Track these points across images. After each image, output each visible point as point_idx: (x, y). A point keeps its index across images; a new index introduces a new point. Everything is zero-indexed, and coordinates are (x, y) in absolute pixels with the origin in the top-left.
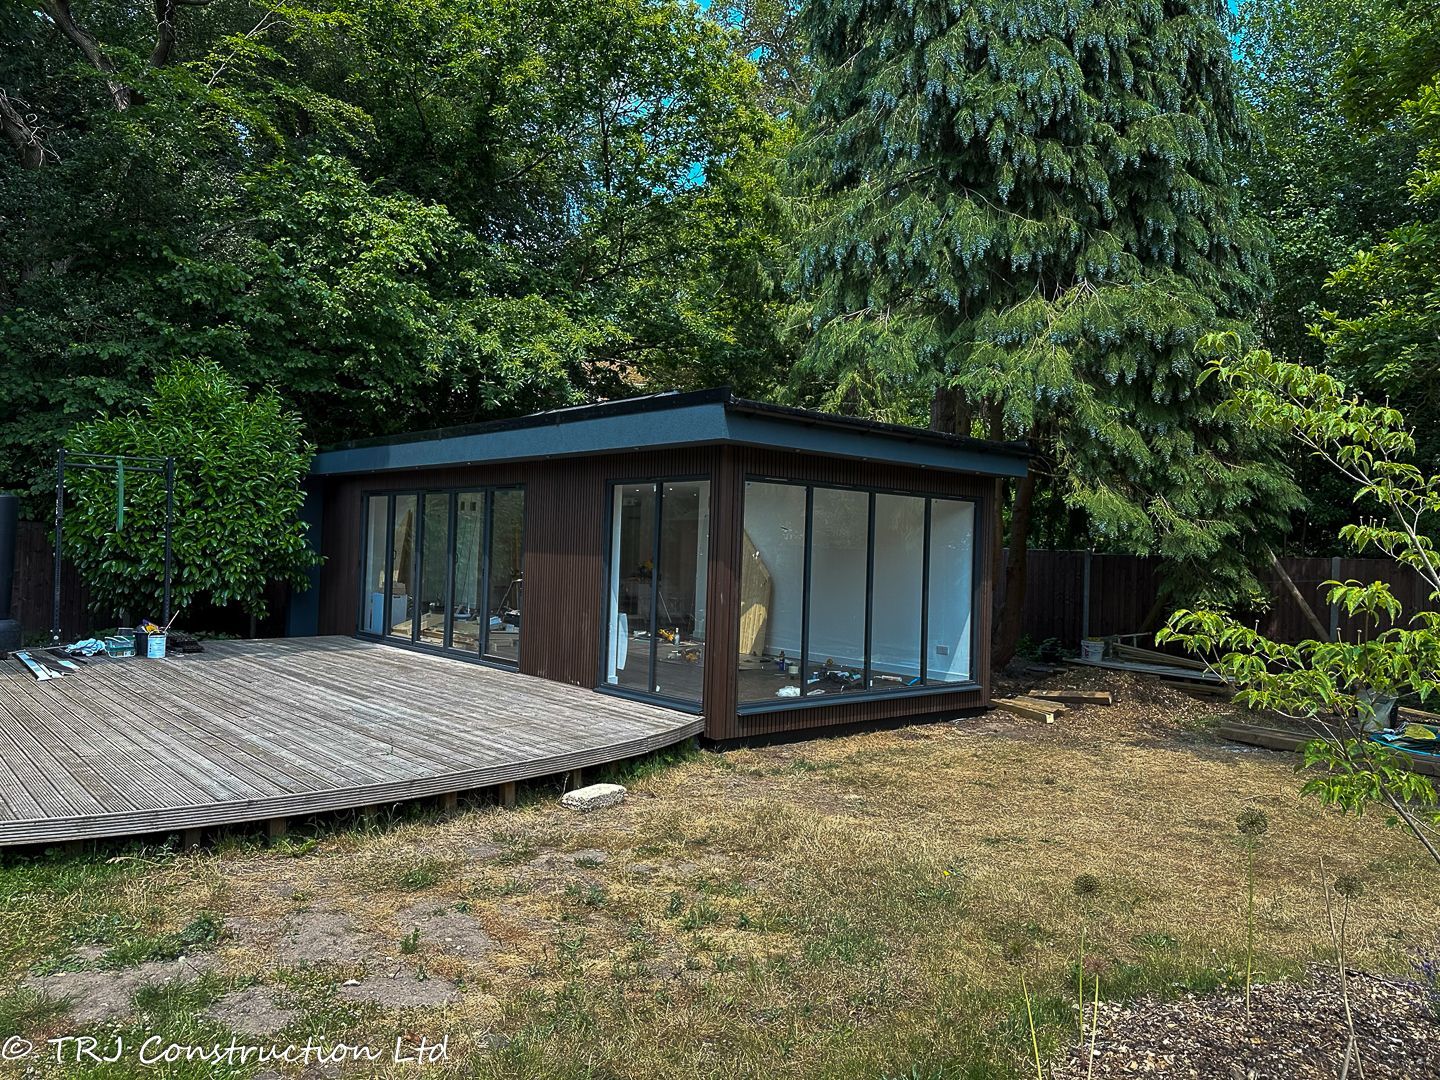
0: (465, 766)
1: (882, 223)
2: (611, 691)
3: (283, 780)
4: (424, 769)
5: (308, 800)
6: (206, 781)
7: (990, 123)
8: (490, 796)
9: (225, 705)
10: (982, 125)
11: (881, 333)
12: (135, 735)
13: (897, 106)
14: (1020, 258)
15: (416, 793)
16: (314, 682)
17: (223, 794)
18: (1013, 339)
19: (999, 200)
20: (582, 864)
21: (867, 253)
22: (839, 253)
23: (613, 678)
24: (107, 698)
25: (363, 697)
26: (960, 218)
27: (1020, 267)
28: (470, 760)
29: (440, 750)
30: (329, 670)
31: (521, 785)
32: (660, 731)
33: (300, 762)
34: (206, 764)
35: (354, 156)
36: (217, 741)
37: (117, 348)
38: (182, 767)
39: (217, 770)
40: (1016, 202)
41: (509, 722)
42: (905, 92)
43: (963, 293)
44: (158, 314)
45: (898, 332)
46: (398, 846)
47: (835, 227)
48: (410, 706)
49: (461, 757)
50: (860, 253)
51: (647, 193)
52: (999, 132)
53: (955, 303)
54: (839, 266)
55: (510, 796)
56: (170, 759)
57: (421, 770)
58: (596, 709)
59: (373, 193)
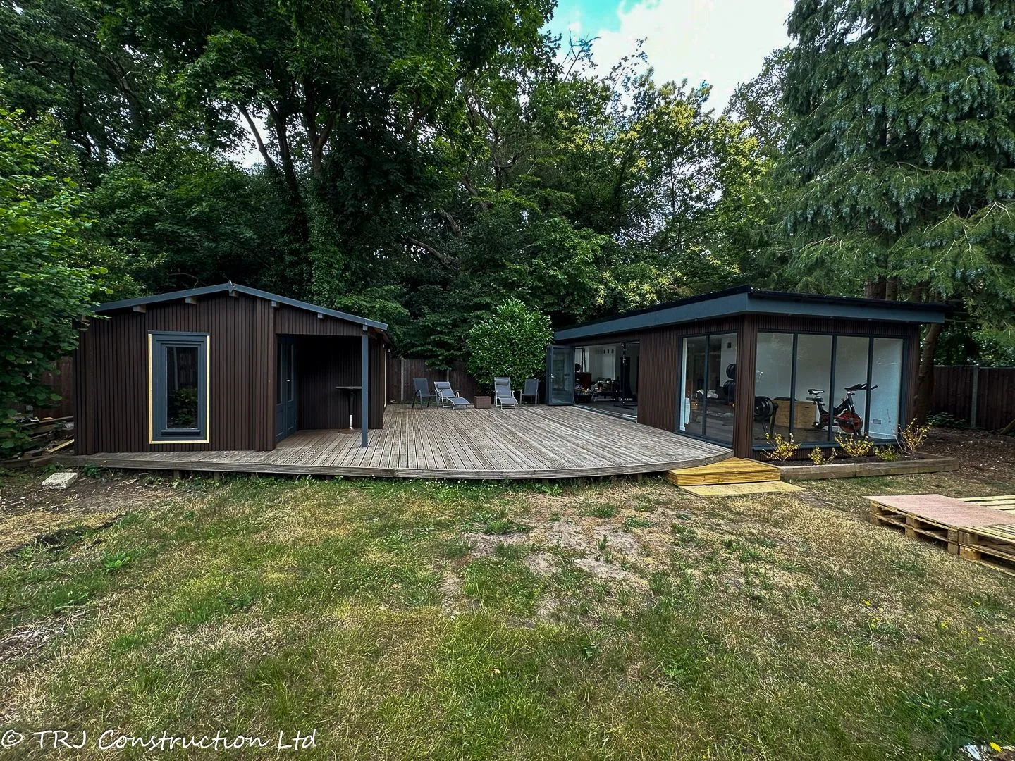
0: (620, 464)
1: (838, 192)
2: (681, 433)
3: (548, 463)
4: (602, 464)
5: (557, 472)
6: (519, 460)
7: (920, 120)
8: (632, 478)
9: (525, 430)
10: (913, 123)
11: (836, 249)
12: (494, 439)
13: (849, 126)
14: (944, 195)
15: (599, 474)
16: (555, 422)
17: (525, 467)
18: (936, 244)
19: (926, 165)
20: (679, 517)
21: (828, 210)
22: (810, 214)
23: (683, 428)
24: (485, 425)
25: (574, 430)
26: (896, 180)
27: (944, 200)
28: (622, 461)
29: (608, 455)
30: (560, 417)
31: (645, 475)
32: (712, 455)
33: (552, 455)
34: (518, 453)
35: (567, 214)
36: (521, 444)
37: (488, 300)
38: (511, 454)
39: (522, 456)
40: (939, 163)
41: (635, 445)
42: (854, 118)
43: (898, 223)
44: (499, 286)
45: (851, 249)
46: (594, 497)
47: (807, 199)
48: (594, 435)
49: (617, 460)
50: (824, 211)
51: (692, 207)
52: (929, 124)
53: (892, 227)
54: (809, 220)
55: (640, 478)
56: (506, 450)
57: (601, 463)
58: (676, 442)
59: (574, 229)
